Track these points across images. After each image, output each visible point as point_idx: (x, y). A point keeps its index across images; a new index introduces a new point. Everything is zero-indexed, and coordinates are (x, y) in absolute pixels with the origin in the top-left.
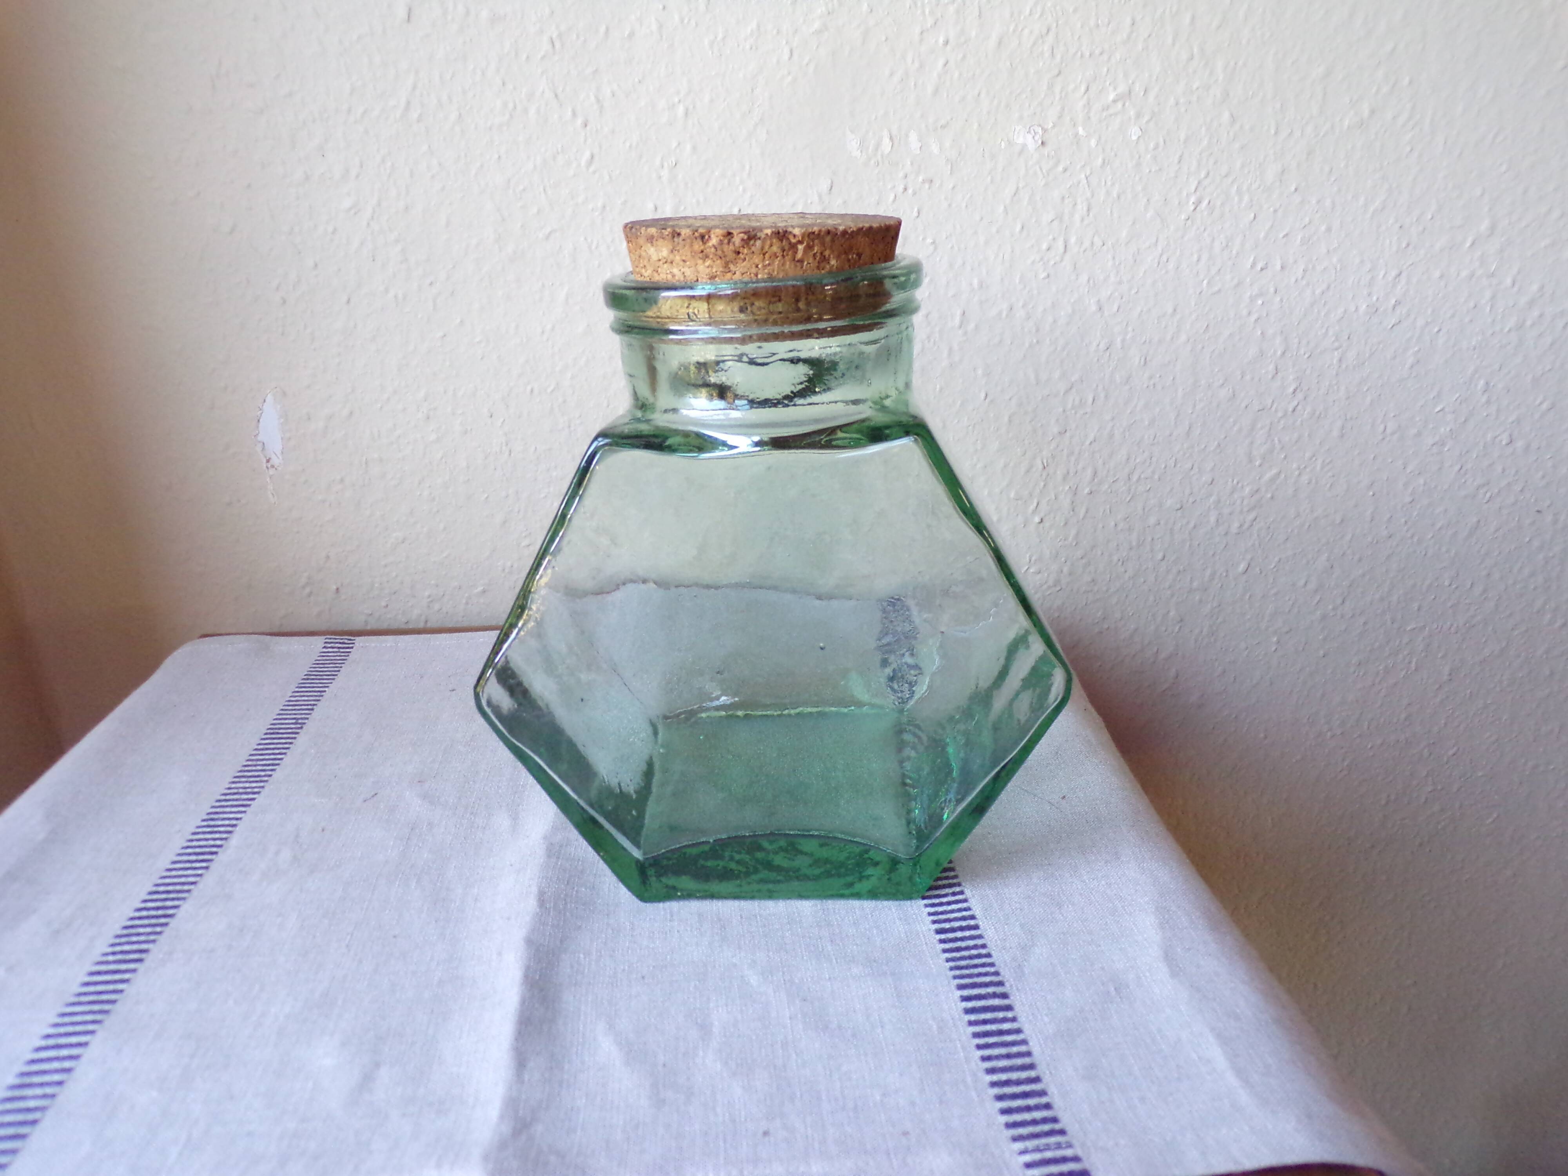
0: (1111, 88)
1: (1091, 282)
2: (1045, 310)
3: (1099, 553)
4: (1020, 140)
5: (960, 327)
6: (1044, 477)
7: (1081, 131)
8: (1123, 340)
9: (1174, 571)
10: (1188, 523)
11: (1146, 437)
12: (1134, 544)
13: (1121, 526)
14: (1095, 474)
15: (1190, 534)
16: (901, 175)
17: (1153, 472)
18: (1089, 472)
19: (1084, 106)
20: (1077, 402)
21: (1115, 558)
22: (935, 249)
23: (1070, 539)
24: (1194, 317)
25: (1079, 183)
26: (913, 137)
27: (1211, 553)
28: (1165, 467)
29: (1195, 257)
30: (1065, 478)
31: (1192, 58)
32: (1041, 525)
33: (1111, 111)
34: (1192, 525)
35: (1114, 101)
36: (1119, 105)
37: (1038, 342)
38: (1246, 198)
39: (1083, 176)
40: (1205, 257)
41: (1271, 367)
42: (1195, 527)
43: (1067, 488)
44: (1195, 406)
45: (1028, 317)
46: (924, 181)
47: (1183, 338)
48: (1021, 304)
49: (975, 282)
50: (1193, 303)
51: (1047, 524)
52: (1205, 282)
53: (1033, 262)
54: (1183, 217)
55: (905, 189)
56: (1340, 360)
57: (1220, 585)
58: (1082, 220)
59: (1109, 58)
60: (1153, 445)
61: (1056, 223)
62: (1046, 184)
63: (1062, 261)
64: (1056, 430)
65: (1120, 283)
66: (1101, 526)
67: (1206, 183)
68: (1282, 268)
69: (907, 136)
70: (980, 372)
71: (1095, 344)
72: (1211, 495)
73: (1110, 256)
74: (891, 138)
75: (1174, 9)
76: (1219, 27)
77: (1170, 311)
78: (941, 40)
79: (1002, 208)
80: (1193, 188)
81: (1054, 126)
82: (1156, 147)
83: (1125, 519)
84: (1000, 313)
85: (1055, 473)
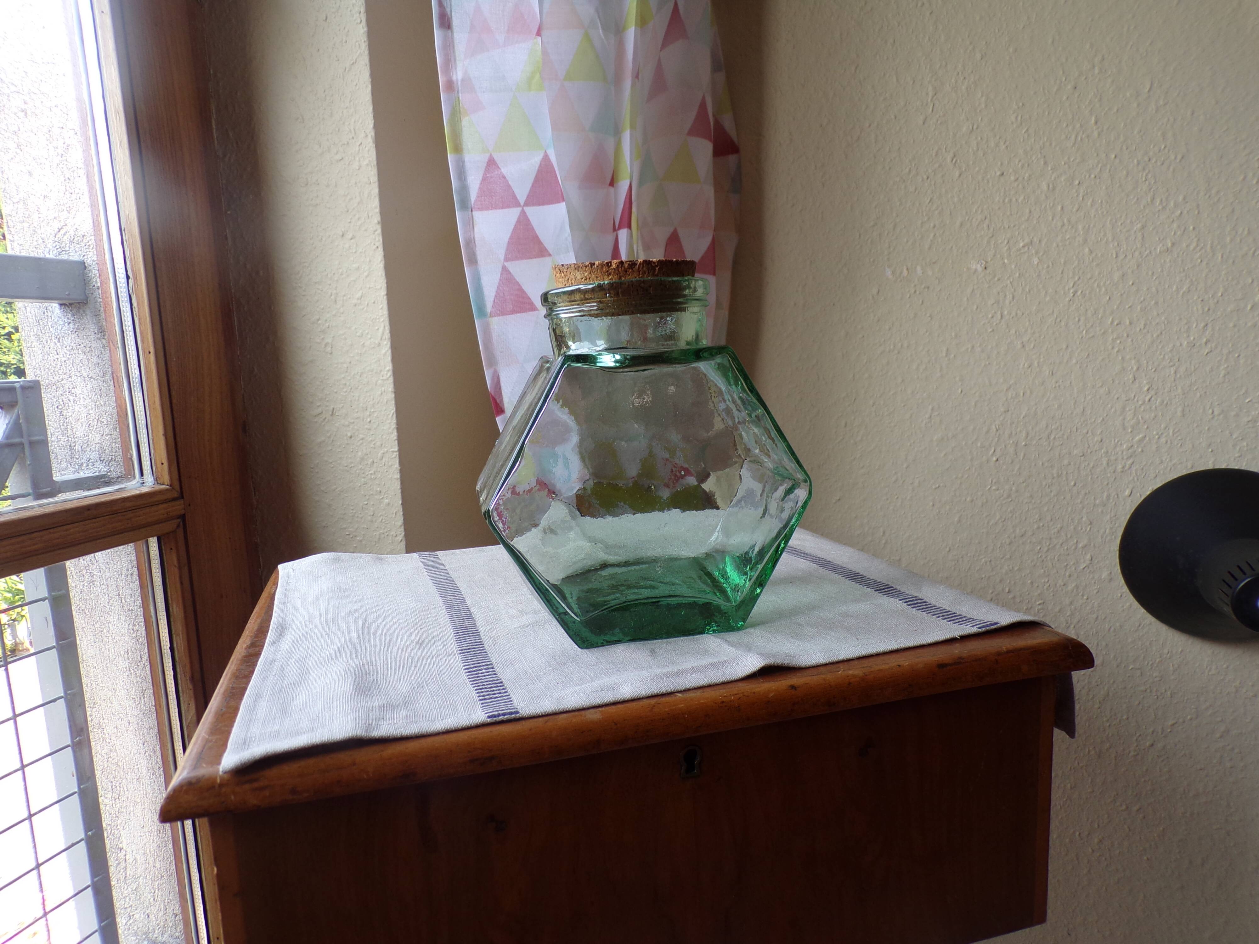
0: (1021, 241)
1: (1017, 333)
2: (992, 347)
3: (1034, 480)
4: (974, 267)
5: (946, 356)
6: (997, 435)
7: (1006, 261)
8: (1038, 363)
9: (1083, 492)
10: (1089, 464)
11: (1057, 415)
12: (1055, 475)
13: (1046, 464)
14: (1028, 434)
15: (1090, 471)
16: (913, 285)
17: (1063, 434)
18: (1024, 434)
19: (1007, 250)
20: (1014, 395)
21: (1044, 483)
22: (932, 319)
23: (1015, 472)
24: (1079, 349)
25: (1007, 286)
26: (919, 268)
27: (1106, 483)
28: (1071, 432)
29: (1077, 319)
30: (1010, 435)
31: (1063, 225)
32: (997, 462)
33: (1022, 251)
34: (1091, 465)
35: (1024, 247)
36: (1026, 248)
37: (989, 364)
38: (1103, 289)
39: (1009, 282)
40: (1082, 319)
41: (1131, 376)
42: (1093, 467)
43: (1011, 442)
44: (1085, 398)
45: (983, 351)
46: (924, 288)
47: (1074, 361)
48: (978, 345)
49: (953, 334)
50: (1078, 343)
51: (1001, 462)
52: (1084, 332)
53: (984, 324)
54: (1067, 299)
55: (915, 292)
56: (1175, 372)
57: (1114, 503)
58: (1010, 303)
59: (1019, 228)
60: (1061, 419)
61: (996, 305)
62: (989, 287)
63: (1000, 323)
64: (1002, 410)
65: (1034, 333)
66: (1033, 464)
67: (1079, 282)
68: (1131, 323)
69: (915, 268)
70: (957, 379)
71: (1022, 365)
72: (1102, 449)
73: (1027, 320)
74: (907, 269)
75: (1051, 205)
76: (1077, 211)
77: (1064, 347)
78: (932, 225)
79: (966, 299)
80: (1071, 285)
81: (992, 260)
82: (1048, 267)
83: (1048, 461)
84: (968, 349)
85: (1004, 433)
